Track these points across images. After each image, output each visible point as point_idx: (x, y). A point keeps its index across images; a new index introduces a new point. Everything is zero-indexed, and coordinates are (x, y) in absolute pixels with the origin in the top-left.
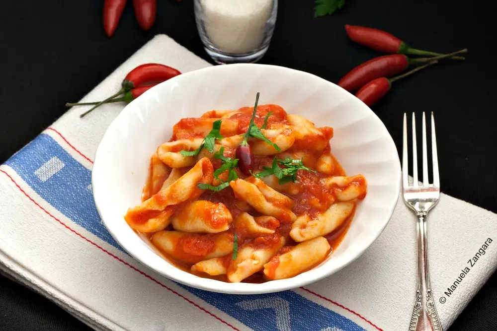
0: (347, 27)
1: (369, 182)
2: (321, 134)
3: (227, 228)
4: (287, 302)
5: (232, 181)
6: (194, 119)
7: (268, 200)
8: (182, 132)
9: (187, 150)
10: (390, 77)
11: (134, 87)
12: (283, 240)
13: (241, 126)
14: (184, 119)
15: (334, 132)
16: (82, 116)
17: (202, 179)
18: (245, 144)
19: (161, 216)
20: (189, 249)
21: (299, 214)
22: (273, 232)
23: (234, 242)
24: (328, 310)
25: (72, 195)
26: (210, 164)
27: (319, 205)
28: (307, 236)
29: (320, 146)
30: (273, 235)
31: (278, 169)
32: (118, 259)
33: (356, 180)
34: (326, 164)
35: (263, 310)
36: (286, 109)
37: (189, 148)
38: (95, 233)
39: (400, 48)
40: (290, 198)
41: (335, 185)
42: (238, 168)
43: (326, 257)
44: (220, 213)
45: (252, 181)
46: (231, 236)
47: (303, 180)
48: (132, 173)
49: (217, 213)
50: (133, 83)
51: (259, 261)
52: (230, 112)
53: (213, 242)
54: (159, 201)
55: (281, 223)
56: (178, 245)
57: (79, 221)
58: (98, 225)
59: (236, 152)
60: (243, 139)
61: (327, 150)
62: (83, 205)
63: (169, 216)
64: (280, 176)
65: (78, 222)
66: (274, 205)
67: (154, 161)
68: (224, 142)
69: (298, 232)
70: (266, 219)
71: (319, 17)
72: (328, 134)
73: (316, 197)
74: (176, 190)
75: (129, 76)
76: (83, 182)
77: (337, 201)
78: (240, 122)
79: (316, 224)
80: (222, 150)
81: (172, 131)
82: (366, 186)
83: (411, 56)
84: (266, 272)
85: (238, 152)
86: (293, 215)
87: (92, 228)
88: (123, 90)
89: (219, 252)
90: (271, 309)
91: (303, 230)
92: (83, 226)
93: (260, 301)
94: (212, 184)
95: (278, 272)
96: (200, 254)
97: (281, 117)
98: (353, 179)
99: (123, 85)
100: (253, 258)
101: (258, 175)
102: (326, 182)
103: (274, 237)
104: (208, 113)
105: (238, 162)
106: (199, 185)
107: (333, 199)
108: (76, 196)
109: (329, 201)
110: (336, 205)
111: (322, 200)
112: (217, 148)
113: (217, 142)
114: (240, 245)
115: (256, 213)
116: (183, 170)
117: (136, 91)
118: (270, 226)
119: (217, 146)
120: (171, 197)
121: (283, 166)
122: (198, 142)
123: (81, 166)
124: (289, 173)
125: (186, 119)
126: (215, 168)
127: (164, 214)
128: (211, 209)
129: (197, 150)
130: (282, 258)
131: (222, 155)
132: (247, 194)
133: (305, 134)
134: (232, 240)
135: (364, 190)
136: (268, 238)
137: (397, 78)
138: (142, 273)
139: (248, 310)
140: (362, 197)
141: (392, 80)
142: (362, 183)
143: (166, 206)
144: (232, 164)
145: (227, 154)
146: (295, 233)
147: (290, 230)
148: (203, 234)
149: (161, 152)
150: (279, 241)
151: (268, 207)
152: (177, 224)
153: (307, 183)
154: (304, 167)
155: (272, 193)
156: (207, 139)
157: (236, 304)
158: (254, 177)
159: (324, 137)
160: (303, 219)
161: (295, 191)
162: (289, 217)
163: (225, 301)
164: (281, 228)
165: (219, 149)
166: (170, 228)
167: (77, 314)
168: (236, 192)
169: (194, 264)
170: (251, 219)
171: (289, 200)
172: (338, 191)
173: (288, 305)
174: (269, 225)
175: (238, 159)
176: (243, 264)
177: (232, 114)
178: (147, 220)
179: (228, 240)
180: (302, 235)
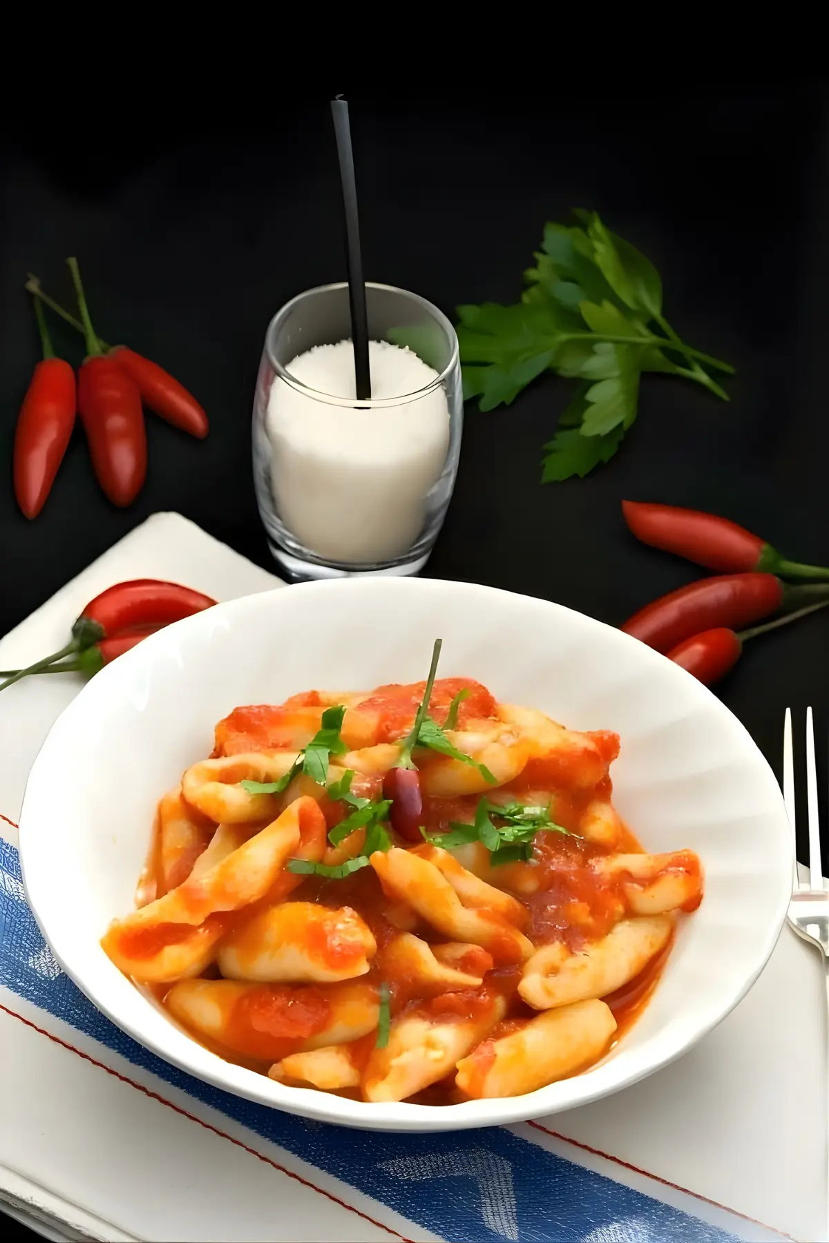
0: (628, 506)
1: (711, 867)
2: (592, 746)
3: (364, 968)
4: (506, 1162)
5: (378, 853)
6: (267, 708)
7: (466, 902)
8: (240, 738)
9: (256, 779)
10: (738, 629)
11: (105, 635)
12: (500, 1003)
13: (387, 728)
14: (241, 708)
15: (621, 743)
17: (298, 847)
18: (405, 763)
19: (195, 938)
20: (267, 1022)
21: (540, 939)
22: (478, 981)
23: (381, 1004)
24: (610, 1182)
26: (318, 815)
27: (590, 920)
28: (561, 996)
29: (587, 778)
30: (478, 990)
31: (488, 827)
33: (677, 862)
34: (600, 823)
35: (446, 1182)
36: (494, 692)
37: (263, 776)
39: (761, 557)
40: (520, 902)
41: (626, 875)
42: (389, 823)
43: (605, 1050)
44: (346, 931)
45: (427, 855)
46: (372, 990)
47: (549, 858)
49: (340, 931)
50: (102, 626)
51: (445, 1052)
52: (357, 695)
53: (326, 1006)
54: (192, 901)
55: (496, 961)
56: (237, 1015)
59: (384, 782)
60: (401, 751)
61: (603, 790)
63: (214, 939)
64: (493, 843)
66: (482, 914)
67: (166, 810)
68: (352, 760)
69: (539, 985)
70: (461, 951)
71: (554, 484)
72: (607, 748)
73: (581, 900)
74: (234, 875)
75: (90, 609)
77: (631, 914)
78: (384, 718)
79: (584, 966)
80: (347, 779)
81: (213, 734)
82: (702, 880)
83: (791, 580)
84: (462, 1080)
85: (390, 785)
86: (524, 943)
87: (7, 976)
88: (76, 643)
89: (341, 1029)
90: (466, 1178)
91: (552, 981)
94: (321, 861)
95: (492, 1080)
96: (293, 1034)
97: (485, 707)
98: (669, 859)
99: (75, 631)
100: (430, 1044)
101: (439, 840)
102: (603, 867)
103: (479, 994)
104: (301, 695)
105: (392, 807)
106: (290, 865)
107: (620, 909)
109: (613, 913)
110: (627, 923)
111: (596, 909)
112: (334, 775)
113: (333, 761)
114: (397, 1012)
115: (436, 935)
116: (246, 829)
117: (111, 646)
118: (469, 967)
119: (335, 768)
120: (220, 890)
121: (501, 821)
122: (285, 762)
124: (517, 837)
125: (250, 708)
126: (330, 823)
127: (203, 934)
128: (325, 920)
129: (284, 778)
130: (502, 1048)
131: (348, 790)
132: (414, 886)
133: (552, 747)
134: (378, 1001)
135: (697, 889)
136: (464, 997)
137: (756, 631)
139: (409, 1179)
140: (691, 905)
141: (744, 636)
142: (691, 868)
143: (207, 914)
144: (375, 815)
145: (359, 789)
146: (532, 986)
147: (518, 979)
148: (300, 987)
149: (191, 782)
150: (492, 1005)
151: (464, 919)
152: (232, 961)
153: (558, 864)
154: (552, 826)
155: (475, 886)
156: (310, 751)
157: (378, 1166)
158: (432, 845)
159: (599, 753)
160: (552, 952)
161: (530, 885)
162: (516, 947)
164: (495, 975)
165: (342, 777)
166: (212, 972)
168: (385, 881)
169: (277, 1061)
170: (421, 949)
171: (518, 906)
172: (633, 888)
173: (508, 1170)
174: (466, 964)
175: (391, 801)
176: (405, 1058)
177: (362, 699)
178: (159, 949)
179: (365, 1000)
180: (549, 993)
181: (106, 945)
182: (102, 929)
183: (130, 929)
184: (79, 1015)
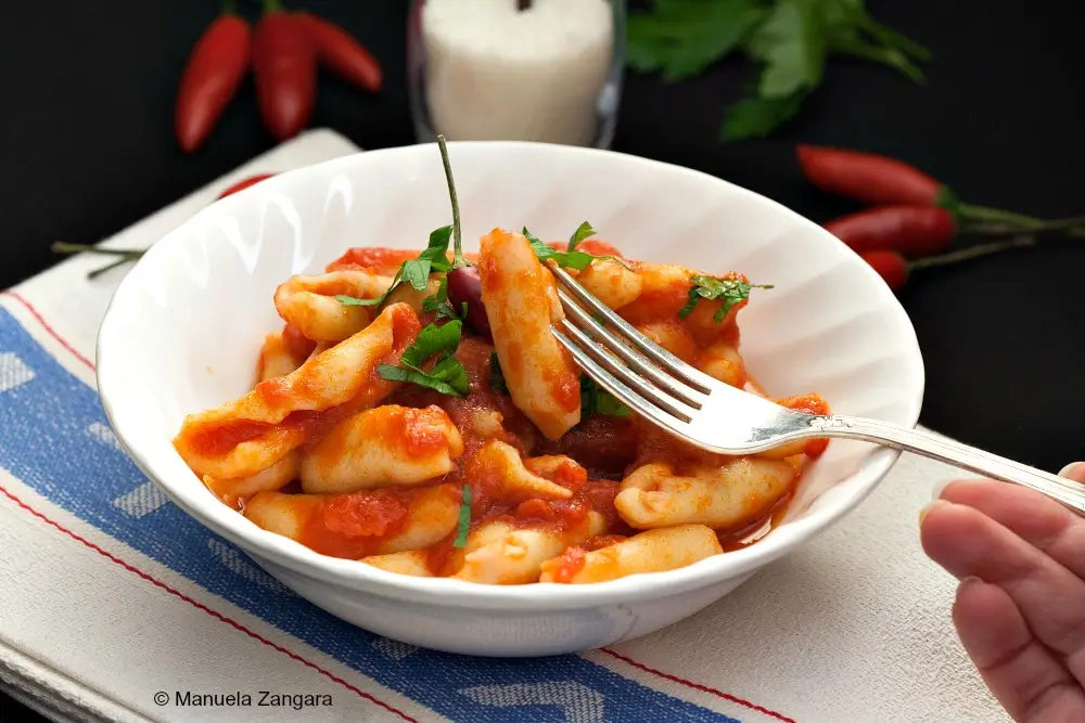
0: (803, 152)
3: (444, 464)
4: (597, 694)
9: (354, 295)
10: (908, 257)
12: (595, 520)
14: (357, 249)
16: (93, 275)
17: (389, 353)
19: (272, 437)
20: (341, 520)
22: (567, 492)
23: (462, 502)
25: (45, 441)
26: (415, 320)
29: (709, 322)
30: (569, 500)
32: (151, 579)
35: (532, 708)
37: (361, 294)
38: (97, 523)
39: (938, 199)
46: (453, 489)
48: (209, 369)
51: (526, 548)
53: (404, 506)
57: (57, 496)
58: (108, 509)
62: (72, 463)
63: (294, 444)
65: (53, 497)
69: (637, 498)
70: (553, 463)
74: (318, 372)
76: (79, 417)
87: (91, 513)
89: (419, 533)
90: (553, 706)
91: (651, 495)
92: (67, 505)
93: (526, 690)
96: (366, 532)
98: (792, 401)
100: (511, 542)
103: (570, 504)
106: (381, 368)
108: (56, 443)
114: (479, 517)
118: (560, 479)
120: (304, 389)
122: (385, 281)
123: (76, 381)
125: (363, 249)
127: (282, 434)
129: (383, 295)
130: (592, 556)
134: (458, 501)
136: (554, 505)
138: (213, 613)
139: (491, 705)
141: (910, 266)
143: (287, 412)
146: (630, 500)
147: (616, 493)
149: (284, 295)
150: (584, 516)
152: (314, 473)
156: (411, 262)
157: (460, 691)
163: (431, 685)
166: (294, 485)
167: (26, 688)
170: (511, 456)
173: (599, 701)
174: (559, 476)
176: (481, 553)
178: (234, 445)
179: (446, 499)
180: (648, 508)
181: (178, 445)
182: (176, 429)
183: (204, 425)
184: (160, 549)
